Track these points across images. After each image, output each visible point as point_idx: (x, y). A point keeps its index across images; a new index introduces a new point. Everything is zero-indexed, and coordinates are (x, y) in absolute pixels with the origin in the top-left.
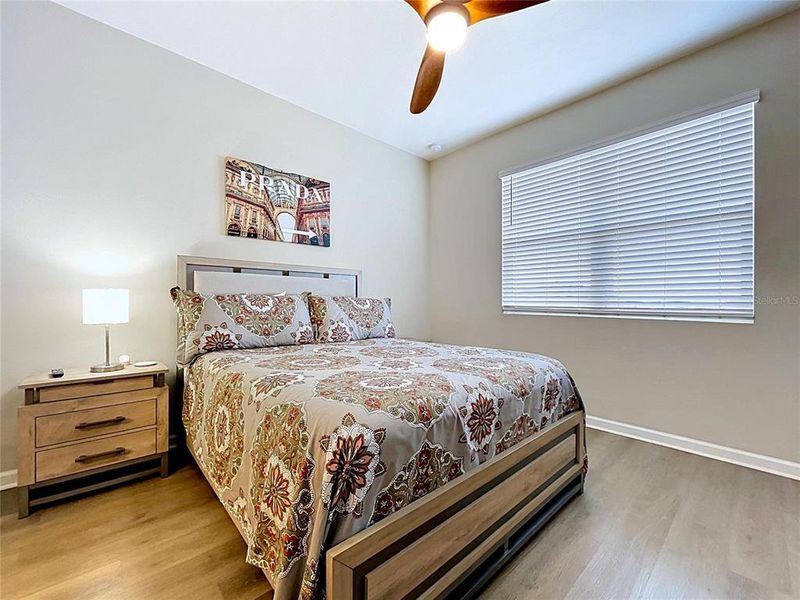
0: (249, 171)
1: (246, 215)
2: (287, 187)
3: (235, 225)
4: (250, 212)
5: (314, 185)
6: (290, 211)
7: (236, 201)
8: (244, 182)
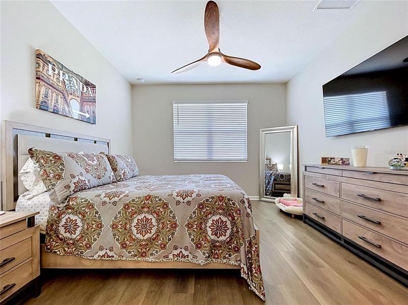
0: (54, 65)
1: (52, 96)
2: (75, 82)
3: (45, 102)
4: (54, 94)
5: (89, 85)
6: (77, 98)
7: (46, 84)
8: (51, 72)
